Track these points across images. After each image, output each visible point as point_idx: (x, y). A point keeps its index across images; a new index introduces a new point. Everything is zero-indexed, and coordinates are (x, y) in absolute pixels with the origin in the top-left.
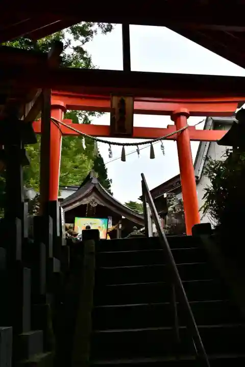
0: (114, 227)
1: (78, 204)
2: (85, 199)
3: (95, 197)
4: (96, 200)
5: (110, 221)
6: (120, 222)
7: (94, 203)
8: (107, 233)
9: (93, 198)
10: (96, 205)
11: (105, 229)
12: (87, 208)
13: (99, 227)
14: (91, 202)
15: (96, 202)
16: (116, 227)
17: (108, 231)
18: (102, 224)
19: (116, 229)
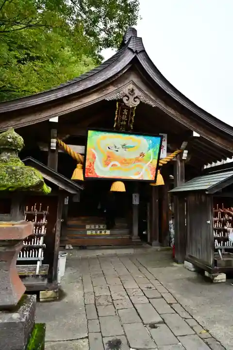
0: (172, 156)
1: (95, 99)
2: (112, 89)
3: (134, 84)
4: (137, 93)
6: (184, 144)
7: (132, 98)
11: (153, 159)
12: (116, 113)
13: (140, 156)
14: (126, 96)
15: (137, 97)
16: (177, 155)
17: (160, 165)
18: (149, 149)
19: (175, 160)
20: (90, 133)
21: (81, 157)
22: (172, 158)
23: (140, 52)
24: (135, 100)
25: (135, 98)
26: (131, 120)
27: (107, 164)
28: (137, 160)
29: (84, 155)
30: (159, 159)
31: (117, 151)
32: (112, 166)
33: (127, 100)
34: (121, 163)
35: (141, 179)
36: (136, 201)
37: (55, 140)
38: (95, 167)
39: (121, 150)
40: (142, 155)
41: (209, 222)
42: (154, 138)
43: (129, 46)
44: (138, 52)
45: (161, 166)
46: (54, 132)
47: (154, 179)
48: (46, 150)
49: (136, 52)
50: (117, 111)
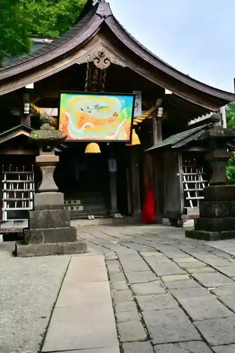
0: (147, 114)
1: (67, 63)
2: (83, 52)
3: (104, 46)
4: (108, 54)
5: (139, 101)
6: (159, 102)
7: (102, 60)
8: (133, 127)
9: (101, 49)
10: (107, 65)
11: (127, 118)
12: (87, 74)
13: (114, 116)
14: (97, 58)
15: (107, 59)
16: (152, 113)
17: (135, 123)
18: (122, 108)
19: (150, 118)
20: (63, 96)
21: (54, 120)
22: (147, 116)
23: (109, 16)
24: (106, 61)
25: (105, 60)
26: (102, 80)
27: (80, 126)
28: (111, 121)
29: (57, 118)
30: (133, 118)
31: (90, 112)
32: (85, 127)
33: (98, 62)
34: (95, 124)
35: (115, 139)
36: (113, 168)
37: (28, 105)
38: (68, 130)
39: (94, 111)
40: (116, 115)
41: (178, 174)
42: (126, 97)
43: (97, 12)
44: (106, 17)
45: (135, 125)
46: (27, 96)
47: (129, 139)
48: (18, 114)
49: (105, 17)
50: (87, 72)
